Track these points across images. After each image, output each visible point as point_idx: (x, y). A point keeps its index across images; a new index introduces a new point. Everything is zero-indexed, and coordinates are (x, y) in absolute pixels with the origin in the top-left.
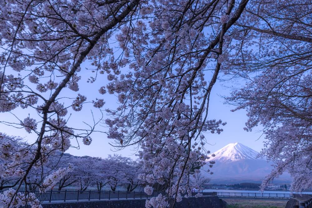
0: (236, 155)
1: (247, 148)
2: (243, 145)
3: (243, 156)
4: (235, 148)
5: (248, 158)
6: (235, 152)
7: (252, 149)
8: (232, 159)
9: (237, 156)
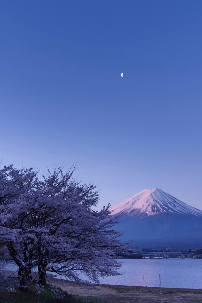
0: (153, 206)
1: (169, 196)
2: (163, 193)
3: (164, 208)
4: (152, 197)
5: (171, 211)
6: (152, 202)
7: (176, 199)
8: (147, 213)
9: (156, 208)
